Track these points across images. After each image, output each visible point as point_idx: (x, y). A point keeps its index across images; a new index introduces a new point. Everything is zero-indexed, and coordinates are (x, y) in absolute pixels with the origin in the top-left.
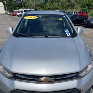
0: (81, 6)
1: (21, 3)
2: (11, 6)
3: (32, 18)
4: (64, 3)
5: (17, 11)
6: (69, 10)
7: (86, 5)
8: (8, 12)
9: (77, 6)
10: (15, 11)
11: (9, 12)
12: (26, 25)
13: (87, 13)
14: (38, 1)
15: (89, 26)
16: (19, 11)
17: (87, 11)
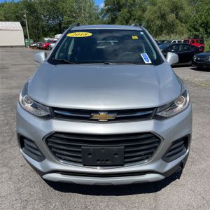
0: (190, 28)
1: (60, 24)
2: (38, 29)
3: (82, 36)
4: (152, 21)
5: (51, 39)
6: (164, 37)
7: (201, 26)
8: (32, 41)
9: (181, 27)
10: (46, 39)
11: (34, 42)
12: (70, 53)
13: (202, 42)
14: (96, 19)
15: (205, 66)
16: (55, 40)
17: (202, 38)
